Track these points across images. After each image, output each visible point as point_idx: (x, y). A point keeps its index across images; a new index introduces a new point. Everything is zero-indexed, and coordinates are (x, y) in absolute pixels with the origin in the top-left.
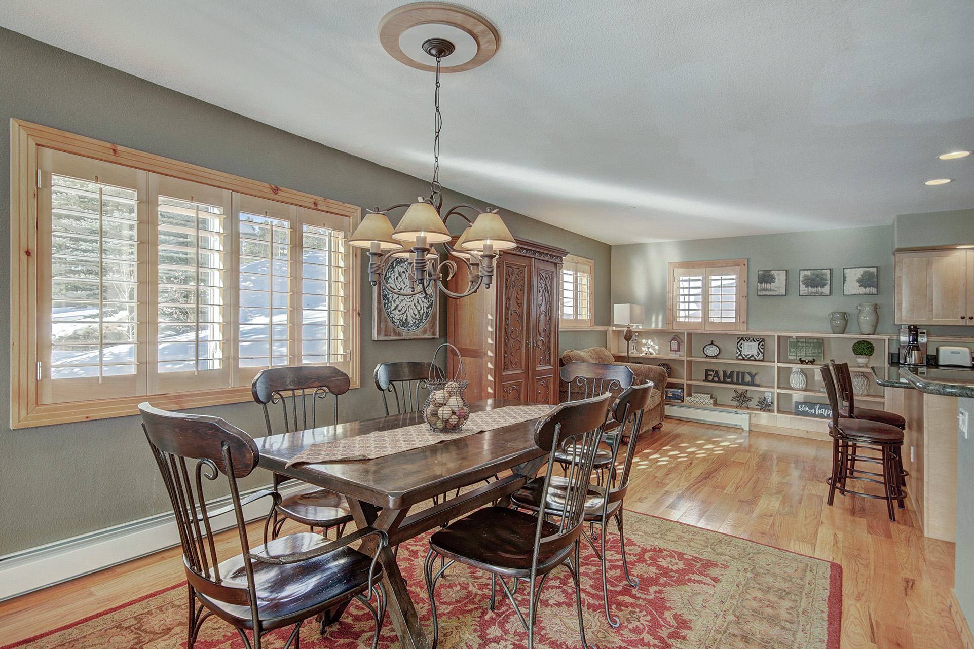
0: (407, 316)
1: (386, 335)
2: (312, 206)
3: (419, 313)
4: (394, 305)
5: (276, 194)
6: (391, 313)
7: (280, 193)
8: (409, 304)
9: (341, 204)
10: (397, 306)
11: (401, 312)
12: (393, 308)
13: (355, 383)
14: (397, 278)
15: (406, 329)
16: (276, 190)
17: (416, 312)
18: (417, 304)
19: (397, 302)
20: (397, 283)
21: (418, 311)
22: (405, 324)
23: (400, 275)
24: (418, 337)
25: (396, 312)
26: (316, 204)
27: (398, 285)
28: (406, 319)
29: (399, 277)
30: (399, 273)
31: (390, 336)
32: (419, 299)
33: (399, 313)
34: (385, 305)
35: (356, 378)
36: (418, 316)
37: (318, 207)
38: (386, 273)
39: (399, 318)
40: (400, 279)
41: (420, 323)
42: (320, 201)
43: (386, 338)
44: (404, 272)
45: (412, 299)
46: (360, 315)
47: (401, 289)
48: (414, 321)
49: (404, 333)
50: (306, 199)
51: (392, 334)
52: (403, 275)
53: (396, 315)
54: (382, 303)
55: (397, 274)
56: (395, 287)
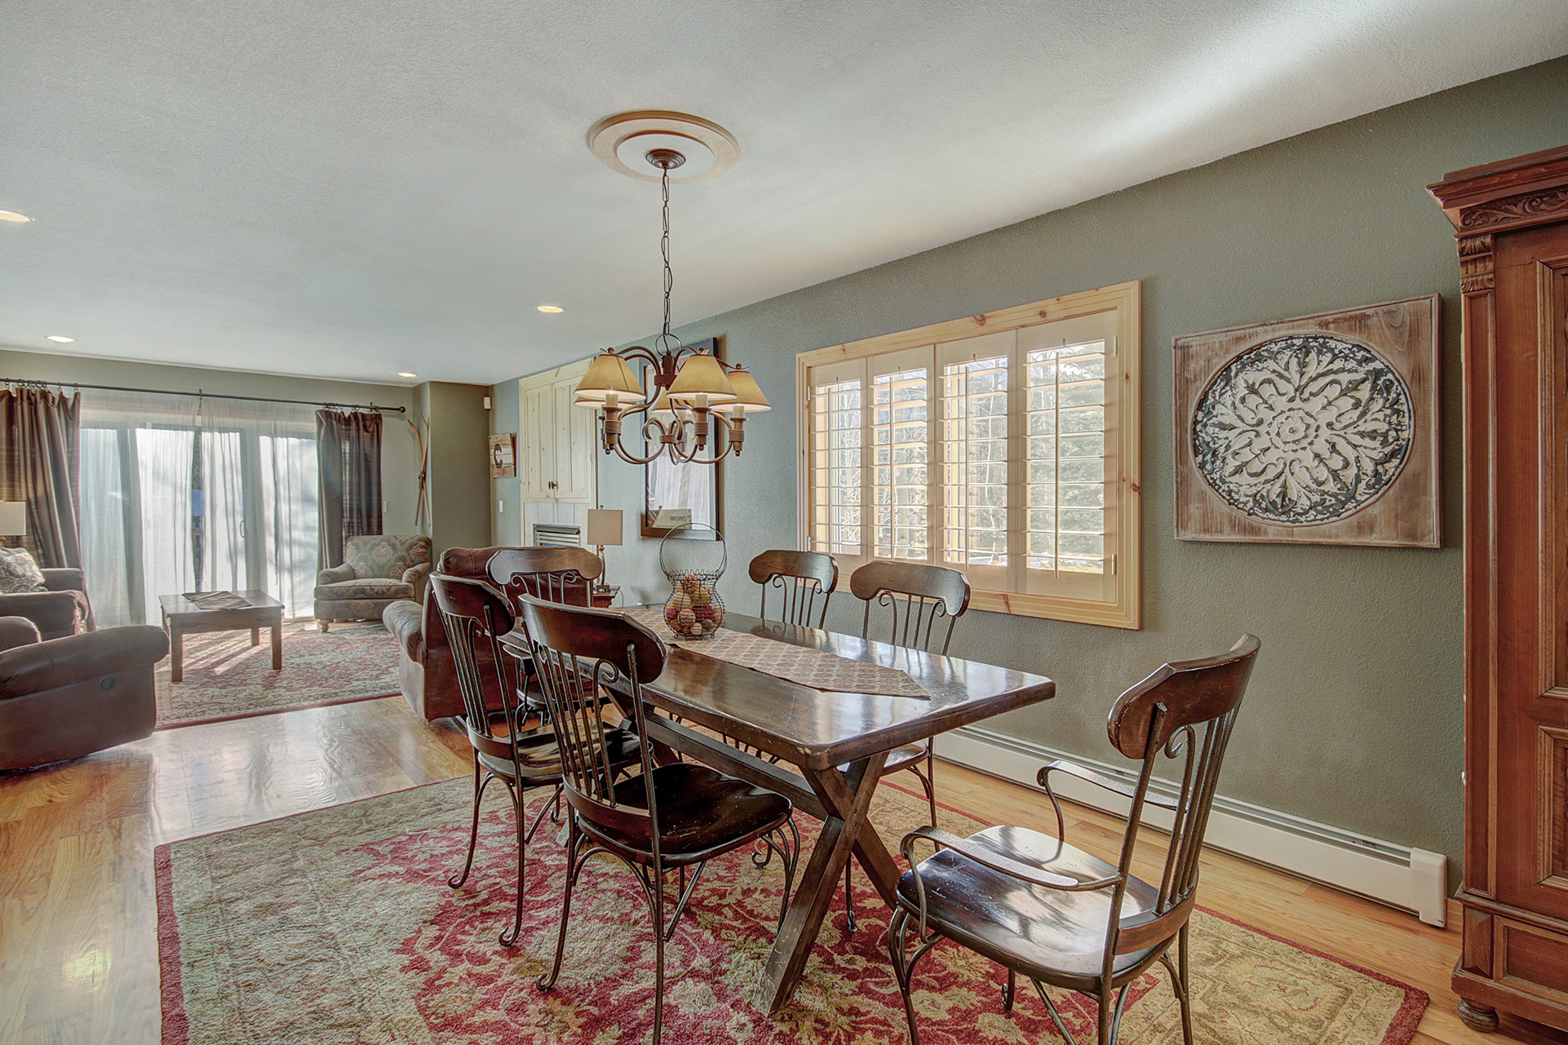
0: (1284, 486)
1: (1205, 531)
2: (1039, 319)
3: (1336, 477)
4: (1232, 464)
5: (982, 325)
6: (1224, 482)
7: (988, 321)
8: (1291, 456)
9: (1094, 292)
10: (1244, 464)
11: (1262, 479)
12: (1229, 469)
13: (1127, 617)
14: (1243, 400)
15: (1284, 518)
16: (982, 321)
17: (1323, 474)
18: (1326, 454)
20: (1244, 411)
21: (1337, 473)
22: (1283, 505)
23: (1255, 392)
24: (1333, 541)
25: (1244, 478)
26: (1043, 314)
27: (1248, 416)
28: (1285, 494)
29: (1254, 398)
30: (1251, 387)
31: (1221, 532)
32: (1336, 439)
33: (1253, 481)
34: (1202, 466)
35: (1120, 608)
36: (1331, 487)
37: (1049, 317)
38: (1206, 394)
39: (1254, 490)
40: (1253, 400)
41: (1344, 504)
42: (1050, 305)
43: (1207, 537)
44: (1269, 381)
45: (1305, 443)
46: (1140, 489)
47: (1260, 422)
48: (1316, 498)
49: (1274, 528)
50: (1026, 312)
51: (1227, 528)
52: (1268, 390)
53: (1244, 485)
54: (1193, 461)
55: (1242, 391)
56: (1237, 423)
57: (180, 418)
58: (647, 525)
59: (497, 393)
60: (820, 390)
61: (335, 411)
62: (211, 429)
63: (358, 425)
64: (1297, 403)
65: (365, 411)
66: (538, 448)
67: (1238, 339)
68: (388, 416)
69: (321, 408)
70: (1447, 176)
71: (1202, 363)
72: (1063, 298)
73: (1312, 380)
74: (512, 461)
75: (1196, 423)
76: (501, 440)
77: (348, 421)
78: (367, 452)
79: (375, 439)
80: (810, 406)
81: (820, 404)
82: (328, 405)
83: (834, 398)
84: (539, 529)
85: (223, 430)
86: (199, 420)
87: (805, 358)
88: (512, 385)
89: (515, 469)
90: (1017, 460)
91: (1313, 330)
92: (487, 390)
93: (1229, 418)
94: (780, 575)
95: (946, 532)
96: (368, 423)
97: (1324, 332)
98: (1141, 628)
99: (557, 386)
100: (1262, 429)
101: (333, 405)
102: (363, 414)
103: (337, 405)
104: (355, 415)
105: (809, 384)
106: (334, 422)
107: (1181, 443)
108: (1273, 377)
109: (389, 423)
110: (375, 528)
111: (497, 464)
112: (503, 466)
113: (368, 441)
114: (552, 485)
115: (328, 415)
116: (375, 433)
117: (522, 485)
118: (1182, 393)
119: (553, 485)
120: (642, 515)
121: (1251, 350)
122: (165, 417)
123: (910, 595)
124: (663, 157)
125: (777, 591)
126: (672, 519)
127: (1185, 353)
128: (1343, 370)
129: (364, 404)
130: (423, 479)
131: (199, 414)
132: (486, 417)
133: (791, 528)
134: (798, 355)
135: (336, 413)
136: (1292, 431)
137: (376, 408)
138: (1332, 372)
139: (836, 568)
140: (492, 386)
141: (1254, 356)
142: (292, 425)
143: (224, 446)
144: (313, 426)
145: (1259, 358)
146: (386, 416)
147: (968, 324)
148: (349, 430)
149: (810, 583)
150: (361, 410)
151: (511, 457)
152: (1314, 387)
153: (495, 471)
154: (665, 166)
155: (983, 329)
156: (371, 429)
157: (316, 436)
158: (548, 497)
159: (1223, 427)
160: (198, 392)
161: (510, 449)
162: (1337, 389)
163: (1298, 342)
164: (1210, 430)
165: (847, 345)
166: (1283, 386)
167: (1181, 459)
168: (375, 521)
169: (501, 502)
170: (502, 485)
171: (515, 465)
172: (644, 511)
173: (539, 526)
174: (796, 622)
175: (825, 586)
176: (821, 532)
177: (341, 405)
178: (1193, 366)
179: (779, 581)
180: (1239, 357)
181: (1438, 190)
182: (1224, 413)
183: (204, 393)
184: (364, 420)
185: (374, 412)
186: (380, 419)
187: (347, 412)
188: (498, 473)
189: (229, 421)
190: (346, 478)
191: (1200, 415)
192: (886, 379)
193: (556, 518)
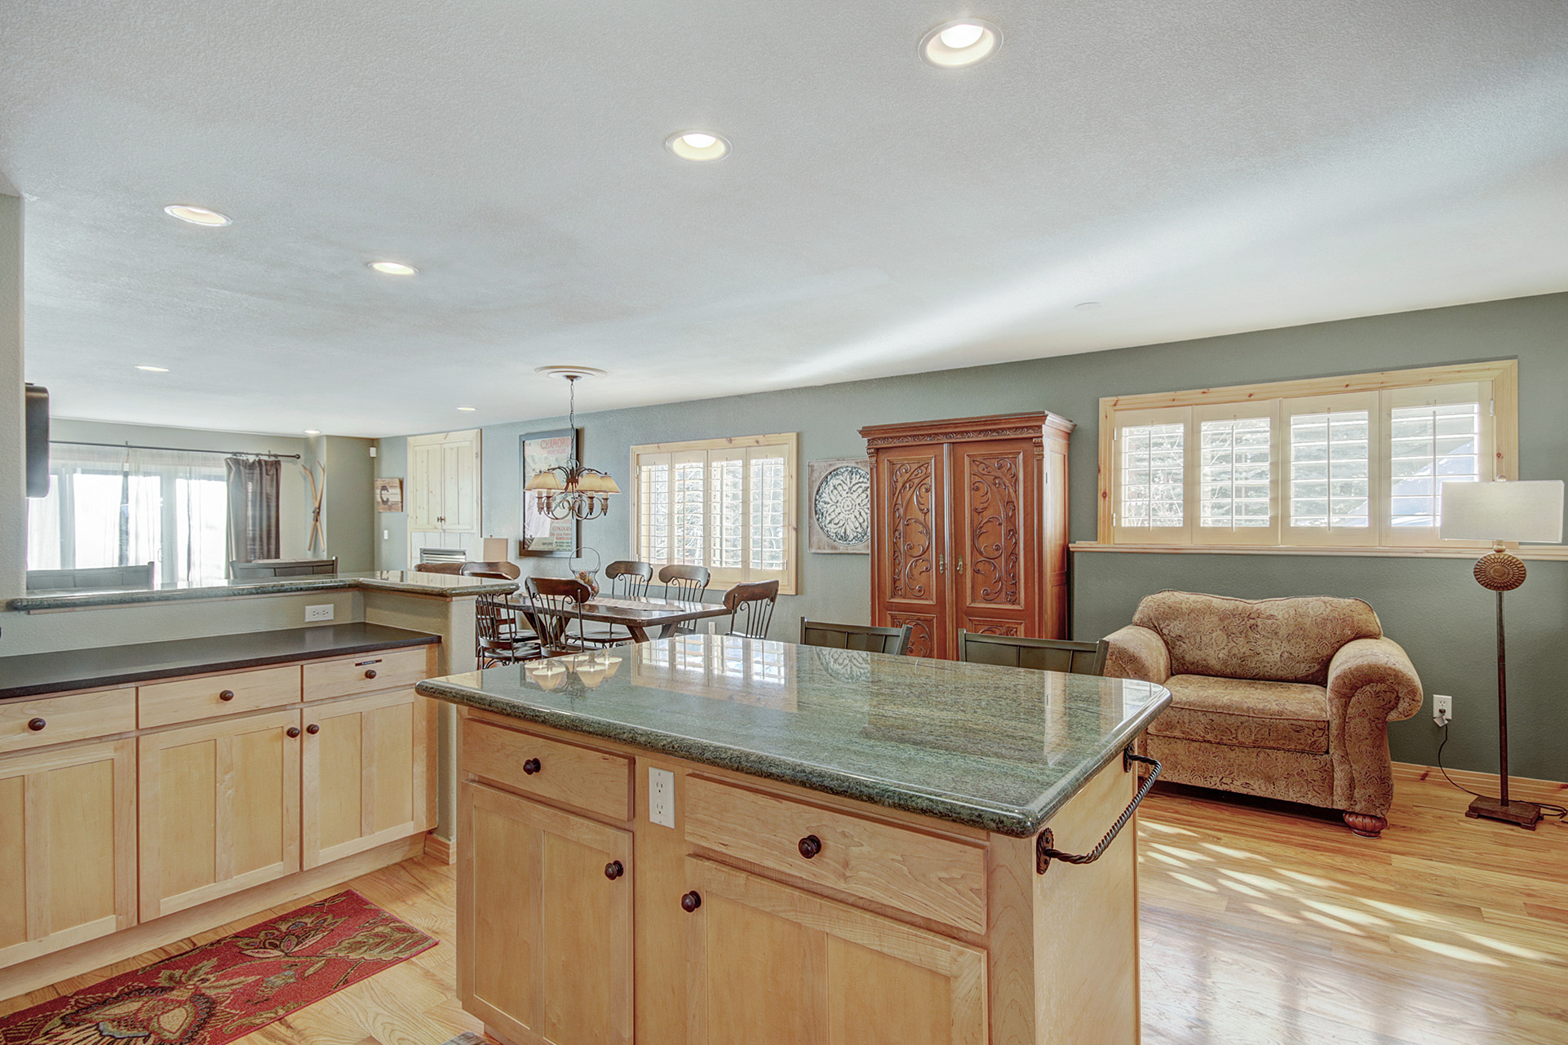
0: (845, 529)
1: (819, 548)
2: (756, 444)
3: (861, 526)
4: (829, 519)
6: (825, 527)
7: (733, 442)
8: (847, 516)
9: (778, 435)
10: (832, 519)
11: (838, 526)
12: (828, 521)
13: (786, 587)
14: (832, 492)
15: (845, 542)
16: (730, 441)
17: (857, 525)
18: (858, 516)
19: (833, 516)
20: (832, 496)
21: (860, 524)
22: (845, 538)
23: (836, 488)
24: (860, 552)
25: (832, 526)
26: (757, 442)
27: (834, 498)
28: (845, 533)
29: (835, 491)
30: (834, 486)
31: (824, 548)
32: (861, 510)
33: (835, 526)
34: (818, 520)
35: (788, 585)
36: (859, 530)
37: (760, 444)
38: (819, 488)
39: (835, 531)
40: (835, 492)
41: (863, 537)
42: (760, 438)
43: (820, 551)
44: (840, 484)
45: (851, 511)
46: (797, 530)
47: (838, 501)
48: (855, 534)
49: (842, 547)
50: (750, 440)
51: (826, 547)
52: (840, 488)
53: (832, 528)
54: (815, 518)
55: (832, 488)
56: (830, 501)
57: (111, 466)
58: (524, 548)
59: (384, 447)
60: (644, 468)
61: (241, 458)
62: (137, 473)
63: (261, 470)
64: (849, 495)
65: (266, 458)
66: (425, 492)
67: (830, 465)
68: (287, 461)
69: (230, 456)
70: (863, 428)
71: (818, 474)
72: (766, 436)
73: (854, 485)
74: (400, 500)
75: (816, 500)
76: (388, 483)
77: (251, 466)
78: (269, 492)
79: (275, 481)
80: (638, 477)
81: (644, 476)
82: (235, 454)
83: (653, 474)
84: (424, 552)
85: (147, 474)
86: (126, 468)
87: (635, 449)
88: (399, 442)
89: (402, 506)
90: (746, 514)
91: (854, 465)
92: (373, 442)
93: (827, 500)
94: (622, 574)
95: (712, 550)
96: (269, 468)
97: (857, 466)
98: (797, 594)
99: (445, 446)
100: (838, 504)
101: (239, 453)
102: (266, 462)
103: (243, 453)
104: (260, 461)
105: (638, 464)
106: (242, 468)
107: (810, 508)
108: (842, 482)
109: (286, 468)
110: (273, 553)
111: (383, 501)
112: (389, 503)
113: (269, 483)
114: (440, 519)
115: (237, 462)
116: (275, 476)
117: (409, 518)
118: (810, 487)
119: (442, 520)
120: (520, 542)
121: (834, 470)
122: (99, 465)
123: (686, 579)
124: (572, 378)
125: (621, 582)
126: (544, 544)
127: (811, 467)
128: (863, 482)
129: (264, 451)
130: (317, 513)
131: (127, 462)
132: (372, 463)
133: (626, 550)
134: (631, 447)
135: (243, 460)
136: (848, 506)
137: (275, 456)
138: (859, 482)
139: (652, 569)
140: (377, 439)
141: (834, 473)
142: (205, 470)
143: (146, 488)
144: (224, 470)
145: (837, 474)
146: (284, 461)
147: (724, 441)
148: (253, 474)
149: (639, 577)
150: (262, 458)
151: (399, 496)
152: (854, 488)
153: (380, 508)
154: (572, 381)
155: (731, 445)
156: (271, 473)
157: (226, 478)
158: (436, 528)
159: (825, 503)
160: (124, 444)
161: (399, 491)
162: (860, 490)
163: (850, 469)
164: (821, 503)
165: (660, 445)
166: (846, 487)
167: (810, 517)
168: (273, 547)
169: (386, 532)
170: (386, 518)
171: (402, 502)
172: (522, 539)
173: (425, 550)
174: (631, 595)
175: (646, 578)
176: (644, 552)
177: (247, 454)
178: (816, 475)
179: (622, 577)
180: (831, 473)
181: (860, 432)
182: (825, 497)
183: (129, 444)
184: (266, 465)
185: (273, 459)
186: (280, 464)
187: (252, 459)
188: (384, 509)
189: (153, 468)
190: (250, 513)
191: (818, 497)
192: (682, 465)
193: (443, 544)
